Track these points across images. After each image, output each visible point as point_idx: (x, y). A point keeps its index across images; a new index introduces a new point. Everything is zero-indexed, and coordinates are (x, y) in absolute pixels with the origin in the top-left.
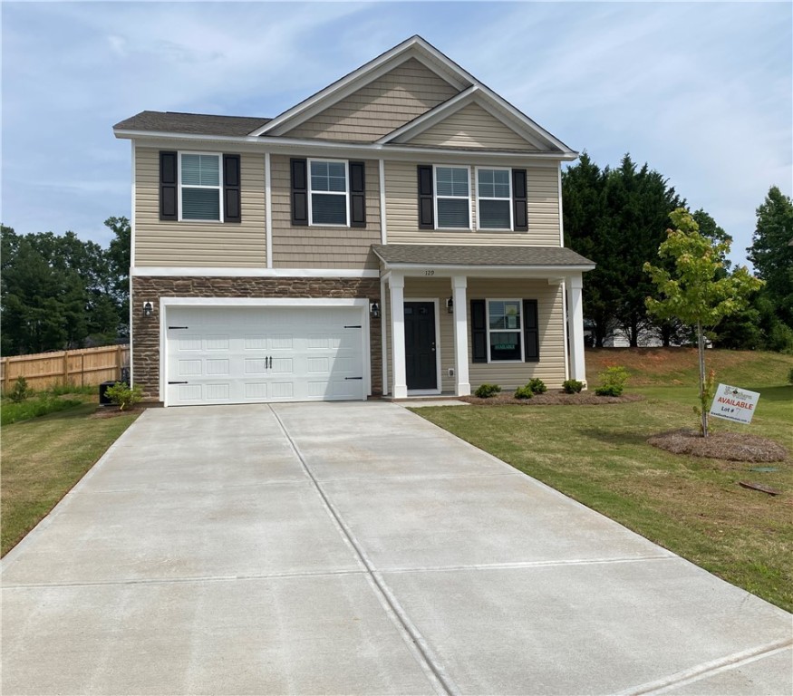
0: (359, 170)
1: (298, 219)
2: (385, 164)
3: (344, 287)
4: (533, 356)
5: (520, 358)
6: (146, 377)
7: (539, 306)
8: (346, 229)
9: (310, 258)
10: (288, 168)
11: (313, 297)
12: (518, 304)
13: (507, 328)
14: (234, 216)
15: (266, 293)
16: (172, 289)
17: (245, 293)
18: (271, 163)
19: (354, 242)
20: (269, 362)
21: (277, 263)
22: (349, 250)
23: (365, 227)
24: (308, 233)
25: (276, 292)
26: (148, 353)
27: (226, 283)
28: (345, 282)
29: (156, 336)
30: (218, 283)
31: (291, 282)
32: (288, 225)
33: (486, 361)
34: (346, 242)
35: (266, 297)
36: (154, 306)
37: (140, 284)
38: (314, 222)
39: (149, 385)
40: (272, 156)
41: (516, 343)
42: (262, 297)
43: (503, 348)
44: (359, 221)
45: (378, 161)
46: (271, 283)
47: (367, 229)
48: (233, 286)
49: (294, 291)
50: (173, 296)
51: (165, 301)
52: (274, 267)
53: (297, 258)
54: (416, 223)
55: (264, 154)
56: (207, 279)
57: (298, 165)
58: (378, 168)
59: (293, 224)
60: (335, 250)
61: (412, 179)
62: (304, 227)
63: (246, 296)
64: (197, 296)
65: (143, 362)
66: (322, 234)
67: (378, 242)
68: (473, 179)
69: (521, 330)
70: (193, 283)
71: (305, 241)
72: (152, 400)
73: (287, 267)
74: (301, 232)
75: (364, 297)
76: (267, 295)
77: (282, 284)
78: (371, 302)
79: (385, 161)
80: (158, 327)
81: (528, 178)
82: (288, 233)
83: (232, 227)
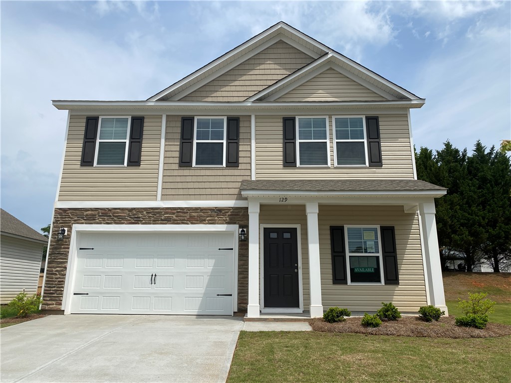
0: (234, 123)
1: (185, 162)
2: (256, 118)
3: (217, 215)
4: (393, 279)
5: (379, 281)
6: (53, 289)
7: (396, 232)
8: (223, 169)
9: (191, 192)
10: (179, 124)
11: (192, 223)
12: (375, 230)
13: (366, 252)
14: (135, 161)
15: (154, 221)
16: (82, 218)
17: (137, 221)
18: (167, 121)
19: (228, 179)
20: (153, 279)
21: (165, 197)
22: (224, 185)
23: (238, 167)
24: (192, 172)
25: (162, 220)
26: (58, 269)
27: (123, 213)
28: (219, 211)
29: (66, 255)
30: (118, 213)
31: (175, 211)
32: (176, 167)
33: (346, 283)
34: (222, 179)
35: (154, 224)
36: (68, 231)
37: (60, 214)
38: (196, 164)
39: (55, 295)
40: (167, 116)
41: (376, 267)
42: (150, 224)
43: (363, 270)
44: (233, 163)
45: (250, 116)
46: (159, 213)
47: (239, 168)
48: (129, 216)
49: (177, 218)
50: (83, 223)
51: (76, 227)
52: (162, 199)
53: (181, 192)
54: (281, 163)
55: (162, 115)
56: (109, 210)
57: (187, 122)
58: (250, 121)
59: (180, 166)
60: (213, 185)
61: (278, 129)
62: (188, 168)
63: (138, 224)
64: (101, 223)
65: (54, 276)
66: (203, 172)
67: (248, 178)
68: (331, 126)
69: (380, 255)
70: (99, 213)
71: (189, 179)
72: (55, 309)
73: (173, 200)
74: (186, 172)
75: (235, 223)
76: (155, 222)
77: (167, 213)
78: (240, 227)
79: (255, 116)
80: (69, 248)
81: (380, 123)
82: (176, 173)
83: (134, 170)
